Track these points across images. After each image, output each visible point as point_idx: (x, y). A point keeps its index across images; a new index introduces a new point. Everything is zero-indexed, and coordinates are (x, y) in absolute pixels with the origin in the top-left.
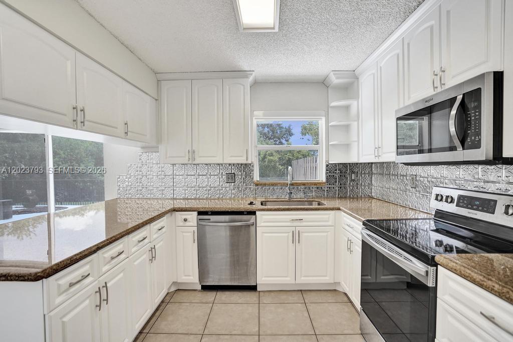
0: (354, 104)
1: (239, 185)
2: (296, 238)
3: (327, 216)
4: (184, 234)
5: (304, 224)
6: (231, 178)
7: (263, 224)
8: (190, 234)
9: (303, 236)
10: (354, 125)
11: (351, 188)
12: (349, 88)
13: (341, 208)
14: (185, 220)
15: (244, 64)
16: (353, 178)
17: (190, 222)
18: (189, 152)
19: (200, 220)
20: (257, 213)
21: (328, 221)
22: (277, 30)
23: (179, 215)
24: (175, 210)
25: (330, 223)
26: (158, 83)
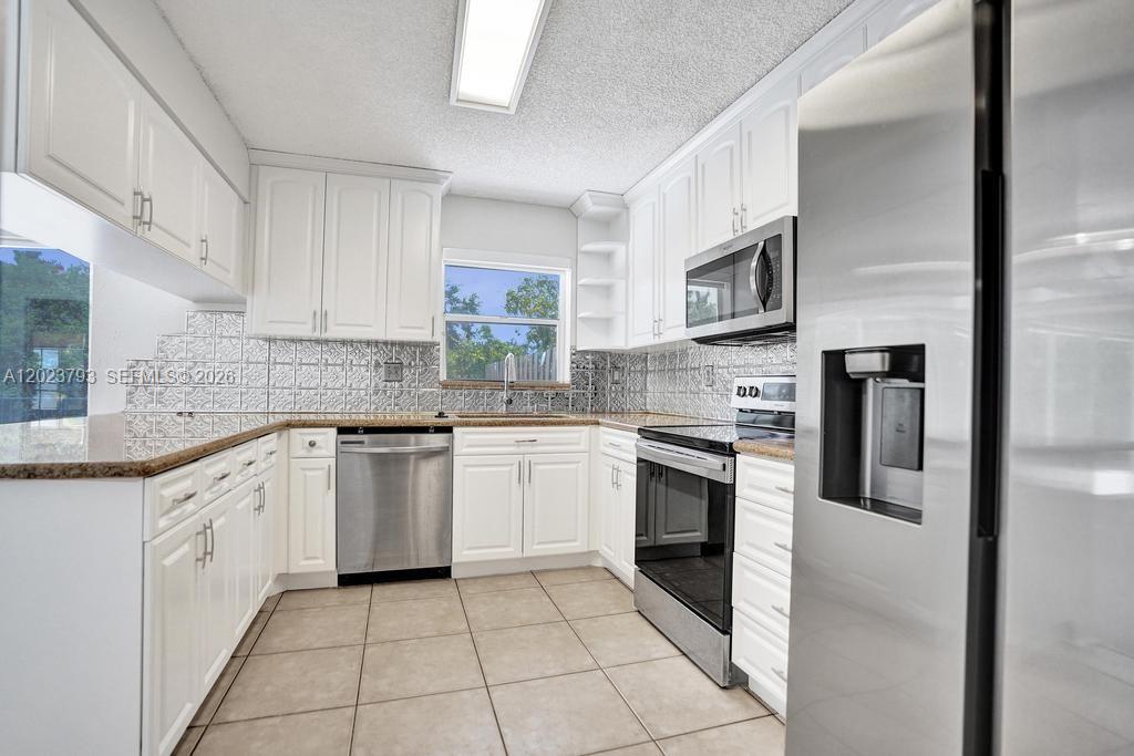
0: (620, 250)
1: (409, 386)
2: (524, 475)
3: (577, 435)
4: (308, 473)
5: (540, 448)
6: (394, 370)
7: (465, 450)
8: (320, 472)
9: (537, 469)
10: (620, 286)
11: (613, 395)
12: (612, 222)
13: (600, 420)
14: (312, 444)
15: (438, 160)
16: (616, 378)
17: (320, 448)
18: (315, 314)
19: (342, 443)
20: (455, 430)
21: (578, 444)
22: (512, 111)
23: (298, 436)
24: (289, 425)
25: (581, 448)
26: (250, 169)
